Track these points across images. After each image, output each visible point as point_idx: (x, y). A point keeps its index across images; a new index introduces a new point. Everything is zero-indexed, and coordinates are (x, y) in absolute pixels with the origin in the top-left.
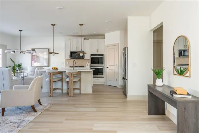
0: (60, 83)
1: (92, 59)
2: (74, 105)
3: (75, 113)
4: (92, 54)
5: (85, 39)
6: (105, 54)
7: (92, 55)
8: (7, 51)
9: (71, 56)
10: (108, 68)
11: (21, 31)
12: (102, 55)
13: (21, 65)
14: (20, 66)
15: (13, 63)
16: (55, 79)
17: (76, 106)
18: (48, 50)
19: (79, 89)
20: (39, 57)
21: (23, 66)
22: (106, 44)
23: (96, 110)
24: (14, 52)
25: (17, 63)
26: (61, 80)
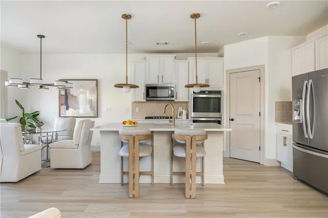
1: (196, 101)
5: (175, 58)
6: (224, 90)
8: (11, 81)
9: (147, 95)
10: (232, 120)
11: (41, 37)
12: (219, 92)
13: (38, 114)
14: (35, 115)
15: (21, 110)
18: (95, 81)
20: (76, 97)
21: (41, 117)
22: (226, 68)
24: (25, 86)
25: (28, 111)
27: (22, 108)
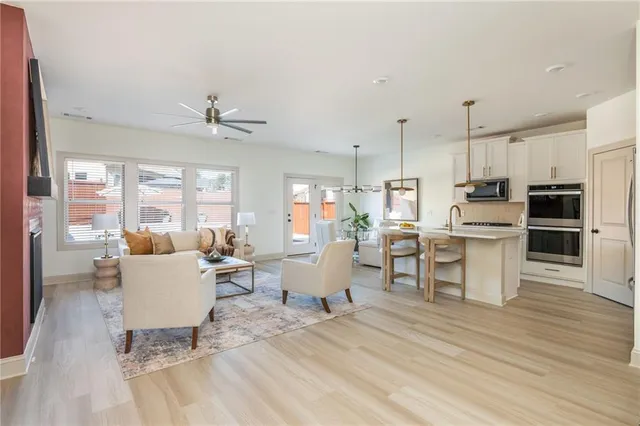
0: (413, 261)
1: (533, 201)
2: (414, 322)
3: (396, 341)
4: (532, 184)
5: (513, 140)
6: (586, 181)
7: (532, 188)
10: (597, 231)
11: (356, 147)
12: (577, 186)
13: (367, 217)
14: (365, 218)
16: (399, 250)
17: (416, 326)
18: (416, 181)
19: (462, 287)
21: (369, 219)
22: (589, 147)
23: (453, 355)
26: (416, 254)
27: (354, 210)
